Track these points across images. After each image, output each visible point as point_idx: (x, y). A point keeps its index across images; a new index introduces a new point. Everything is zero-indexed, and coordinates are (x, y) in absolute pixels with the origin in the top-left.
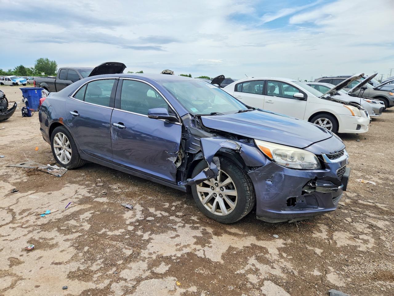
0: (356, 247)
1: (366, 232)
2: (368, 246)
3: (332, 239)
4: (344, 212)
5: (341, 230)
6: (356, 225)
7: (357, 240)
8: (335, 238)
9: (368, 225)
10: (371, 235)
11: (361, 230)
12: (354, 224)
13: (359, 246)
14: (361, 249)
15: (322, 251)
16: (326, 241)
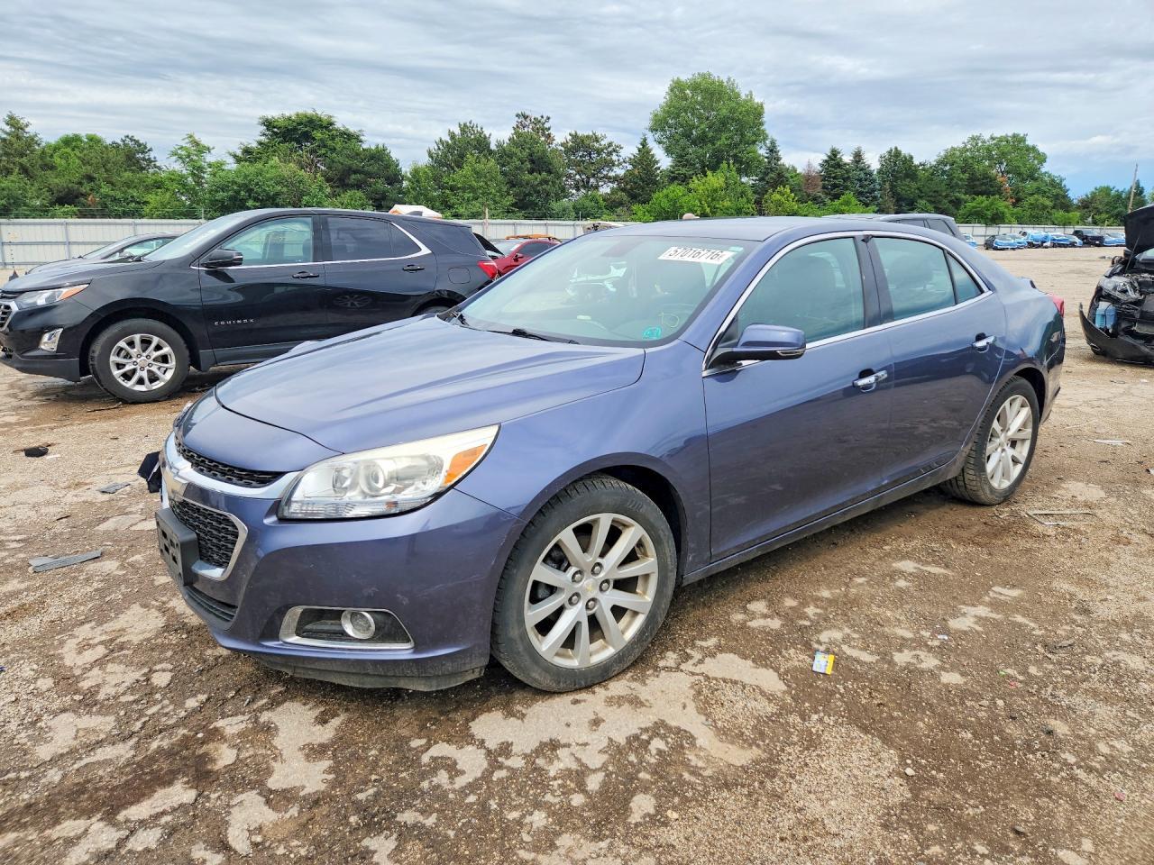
0: (100, 623)
1: (96, 671)
2: (76, 641)
3: (159, 609)
4: (195, 696)
5: (156, 637)
6: (135, 675)
7: (104, 638)
8: (155, 613)
9: (101, 697)
10: (77, 672)
11: (110, 667)
12: (138, 675)
13: (93, 628)
14: (87, 626)
15: (156, 583)
16: (164, 599)
